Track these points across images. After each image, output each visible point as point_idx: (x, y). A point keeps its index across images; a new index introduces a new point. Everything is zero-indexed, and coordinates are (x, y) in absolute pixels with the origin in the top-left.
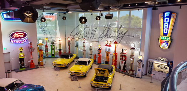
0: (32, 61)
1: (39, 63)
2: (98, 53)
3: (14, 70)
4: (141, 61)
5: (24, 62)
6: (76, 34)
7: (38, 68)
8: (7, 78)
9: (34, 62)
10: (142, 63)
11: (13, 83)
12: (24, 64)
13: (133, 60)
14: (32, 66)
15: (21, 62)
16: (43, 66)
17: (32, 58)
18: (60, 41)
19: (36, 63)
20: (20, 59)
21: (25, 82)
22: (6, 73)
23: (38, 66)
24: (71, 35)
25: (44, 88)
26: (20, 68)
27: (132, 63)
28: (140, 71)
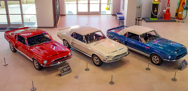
0: (168, 11)
1: (177, 14)
3: (143, 19)
5: (157, 10)
7: (175, 21)
9: (170, 12)
12: (157, 12)
14: (166, 17)
15: (153, 9)
16: (182, 21)
17: (169, 6)
19: (173, 14)
20: (153, 4)
22: (136, 20)
23: (174, 18)
26: (152, 17)
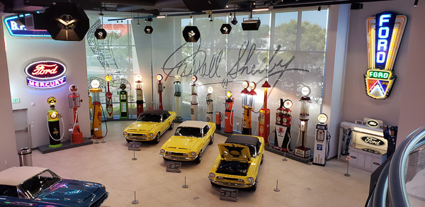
0: (77, 129)
1: (92, 131)
2: (225, 109)
3: (37, 148)
4: (324, 128)
5: (58, 130)
6: (176, 67)
7: (91, 143)
8: (21, 165)
9: (81, 131)
10: (325, 131)
11: (35, 178)
12: (59, 134)
13: (306, 125)
14: (76, 140)
15: (52, 131)
16: (101, 140)
17: (77, 122)
18: (139, 82)
19: (86, 132)
20: (50, 123)
21: (62, 176)
22: (20, 154)
23: (90, 138)
24: (164, 69)
25: (104, 188)
26: (51, 144)
27: (303, 133)
28: (321, 149)
